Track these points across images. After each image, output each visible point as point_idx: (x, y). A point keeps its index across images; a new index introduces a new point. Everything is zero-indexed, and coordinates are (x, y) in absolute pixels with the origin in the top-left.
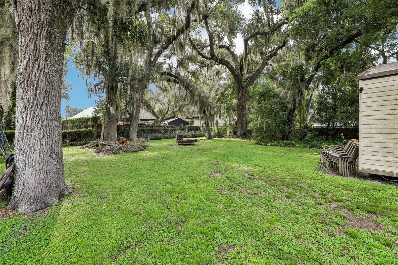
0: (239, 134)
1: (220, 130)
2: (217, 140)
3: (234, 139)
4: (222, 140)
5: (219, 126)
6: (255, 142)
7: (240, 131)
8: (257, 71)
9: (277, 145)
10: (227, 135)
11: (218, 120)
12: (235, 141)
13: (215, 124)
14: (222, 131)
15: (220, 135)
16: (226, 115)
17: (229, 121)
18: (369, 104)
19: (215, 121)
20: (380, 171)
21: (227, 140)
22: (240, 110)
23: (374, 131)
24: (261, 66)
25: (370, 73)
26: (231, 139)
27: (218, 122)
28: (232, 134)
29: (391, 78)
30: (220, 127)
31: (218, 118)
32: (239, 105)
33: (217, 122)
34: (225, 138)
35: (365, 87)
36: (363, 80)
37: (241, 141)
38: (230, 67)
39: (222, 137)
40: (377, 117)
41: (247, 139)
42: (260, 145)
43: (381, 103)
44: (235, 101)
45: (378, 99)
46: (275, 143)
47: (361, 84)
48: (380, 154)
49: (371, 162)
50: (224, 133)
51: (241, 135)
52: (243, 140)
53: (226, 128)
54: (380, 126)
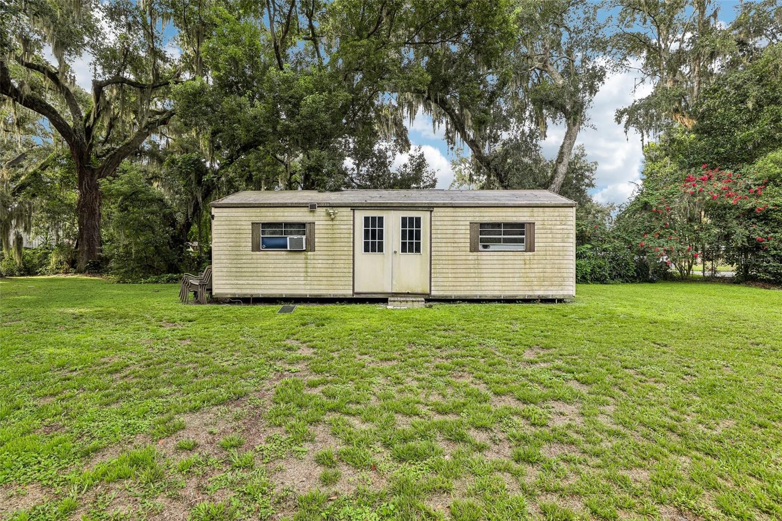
0: (82, 264)
1: (27, 258)
2: (17, 280)
3: (69, 276)
4: (34, 280)
5: (26, 248)
6: (117, 278)
7: (85, 259)
8: (127, 144)
9: (157, 282)
10: (49, 268)
11: (24, 235)
12: (70, 279)
13: (11, 243)
14: (36, 261)
15: (28, 270)
16: (47, 225)
17: (55, 237)
18: (220, 231)
19: (12, 238)
20: (227, 294)
21: (48, 279)
22: (86, 215)
23: (223, 257)
24: (136, 137)
25: (223, 202)
26: (62, 276)
27: (21, 239)
28: (66, 266)
29: (234, 210)
30: (27, 251)
31: (21, 230)
32: (83, 206)
33: (19, 240)
34: (43, 274)
35: (216, 215)
36: (215, 207)
37: (87, 280)
38: (59, 122)
39: (36, 274)
40: (225, 244)
41: (101, 275)
42: (124, 283)
43: (227, 231)
44: (73, 196)
45: (226, 227)
46: (153, 278)
47: (214, 211)
48: (227, 278)
49: (221, 286)
50: (41, 265)
51: (87, 268)
52: (92, 278)
53: (46, 254)
54: (227, 252)
